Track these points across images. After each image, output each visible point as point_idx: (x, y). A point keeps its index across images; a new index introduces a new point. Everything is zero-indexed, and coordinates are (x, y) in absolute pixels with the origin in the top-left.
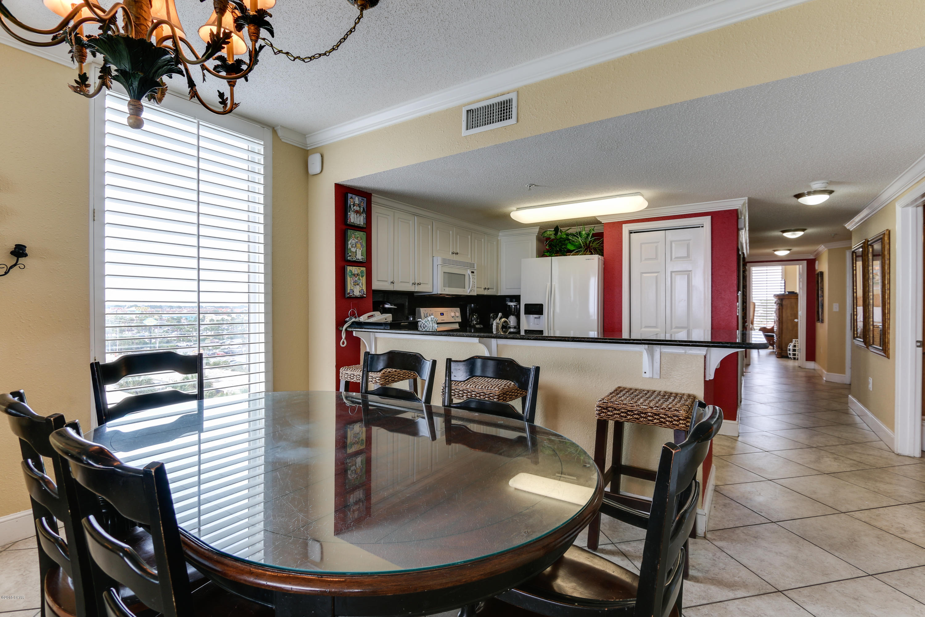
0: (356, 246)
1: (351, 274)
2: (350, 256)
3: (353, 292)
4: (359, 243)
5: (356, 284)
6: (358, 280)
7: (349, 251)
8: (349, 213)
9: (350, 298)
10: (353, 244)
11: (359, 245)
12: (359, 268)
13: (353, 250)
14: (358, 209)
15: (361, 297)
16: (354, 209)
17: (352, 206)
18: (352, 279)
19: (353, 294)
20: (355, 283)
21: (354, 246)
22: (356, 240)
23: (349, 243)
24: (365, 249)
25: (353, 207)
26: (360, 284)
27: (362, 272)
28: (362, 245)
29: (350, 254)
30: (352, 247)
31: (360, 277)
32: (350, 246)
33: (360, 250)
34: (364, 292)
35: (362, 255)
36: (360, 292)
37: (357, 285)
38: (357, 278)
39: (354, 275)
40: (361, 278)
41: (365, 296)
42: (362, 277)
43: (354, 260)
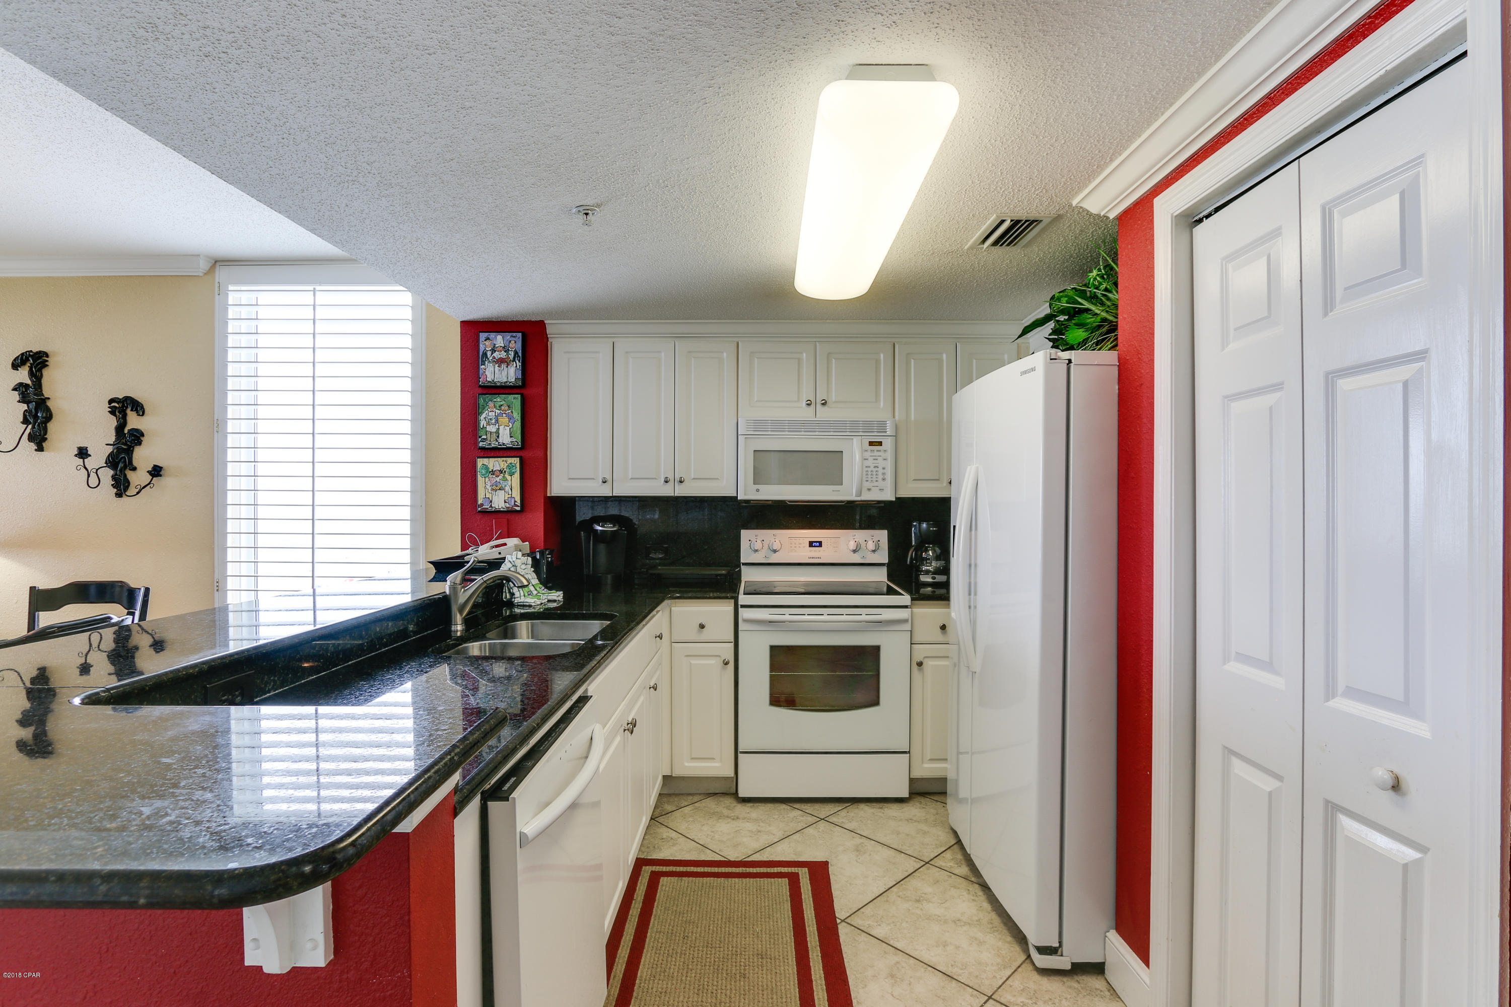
0: (497, 421)
1: (487, 472)
2: (484, 440)
3: (491, 502)
4: (504, 415)
5: (497, 488)
6: (501, 482)
7: (481, 433)
8: (483, 367)
9: (485, 512)
10: (491, 419)
11: (504, 420)
12: (504, 459)
13: (492, 429)
14: (503, 355)
15: (510, 512)
16: (494, 358)
17: (489, 353)
18: (487, 479)
19: (491, 506)
20: (494, 487)
21: (493, 421)
22: (497, 411)
23: (482, 417)
24: (518, 424)
25: (492, 354)
26: (508, 488)
27: (511, 466)
28: (510, 418)
29: (484, 437)
30: (488, 424)
31: (507, 476)
32: (483, 423)
33: (508, 428)
34: (515, 502)
35: (511, 437)
36: (505, 502)
37: (500, 489)
38: (500, 477)
39: (493, 472)
40: (509, 478)
41: (518, 509)
42: (511, 475)
43: (493, 446)
